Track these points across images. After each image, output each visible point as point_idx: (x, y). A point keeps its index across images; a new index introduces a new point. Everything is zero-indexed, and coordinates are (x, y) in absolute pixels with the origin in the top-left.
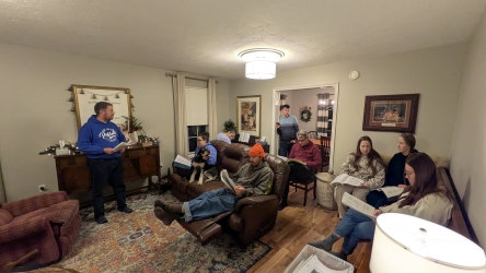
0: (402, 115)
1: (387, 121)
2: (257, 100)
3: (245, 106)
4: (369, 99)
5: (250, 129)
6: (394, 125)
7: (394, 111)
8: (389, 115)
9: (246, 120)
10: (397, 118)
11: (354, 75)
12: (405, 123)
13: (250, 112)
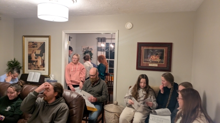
0: (161, 58)
1: (153, 62)
2: (46, 40)
3: (33, 45)
4: (140, 45)
5: (38, 69)
6: (156, 65)
7: (157, 54)
8: (153, 58)
9: (33, 59)
10: (158, 60)
11: (129, 25)
12: (164, 63)
13: (38, 52)
